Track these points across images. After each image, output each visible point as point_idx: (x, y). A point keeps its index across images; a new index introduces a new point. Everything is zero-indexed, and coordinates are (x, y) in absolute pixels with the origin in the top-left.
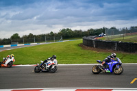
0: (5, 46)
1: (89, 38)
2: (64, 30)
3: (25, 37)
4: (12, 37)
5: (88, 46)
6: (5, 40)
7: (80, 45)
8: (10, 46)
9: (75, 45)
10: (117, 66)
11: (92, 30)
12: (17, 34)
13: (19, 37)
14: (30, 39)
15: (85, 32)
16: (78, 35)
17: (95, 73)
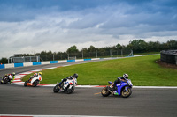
0: (60, 62)
1: (170, 52)
2: (135, 41)
3: (85, 50)
4: (69, 51)
5: (168, 63)
6: (60, 53)
7: (157, 62)
8: (66, 61)
9: (150, 61)
10: (126, 88)
11: (173, 41)
12: (74, 47)
13: (77, 51)
14: (91, 53)
15: (164, 45)
16: (154, 48)
17: (104, 96)
